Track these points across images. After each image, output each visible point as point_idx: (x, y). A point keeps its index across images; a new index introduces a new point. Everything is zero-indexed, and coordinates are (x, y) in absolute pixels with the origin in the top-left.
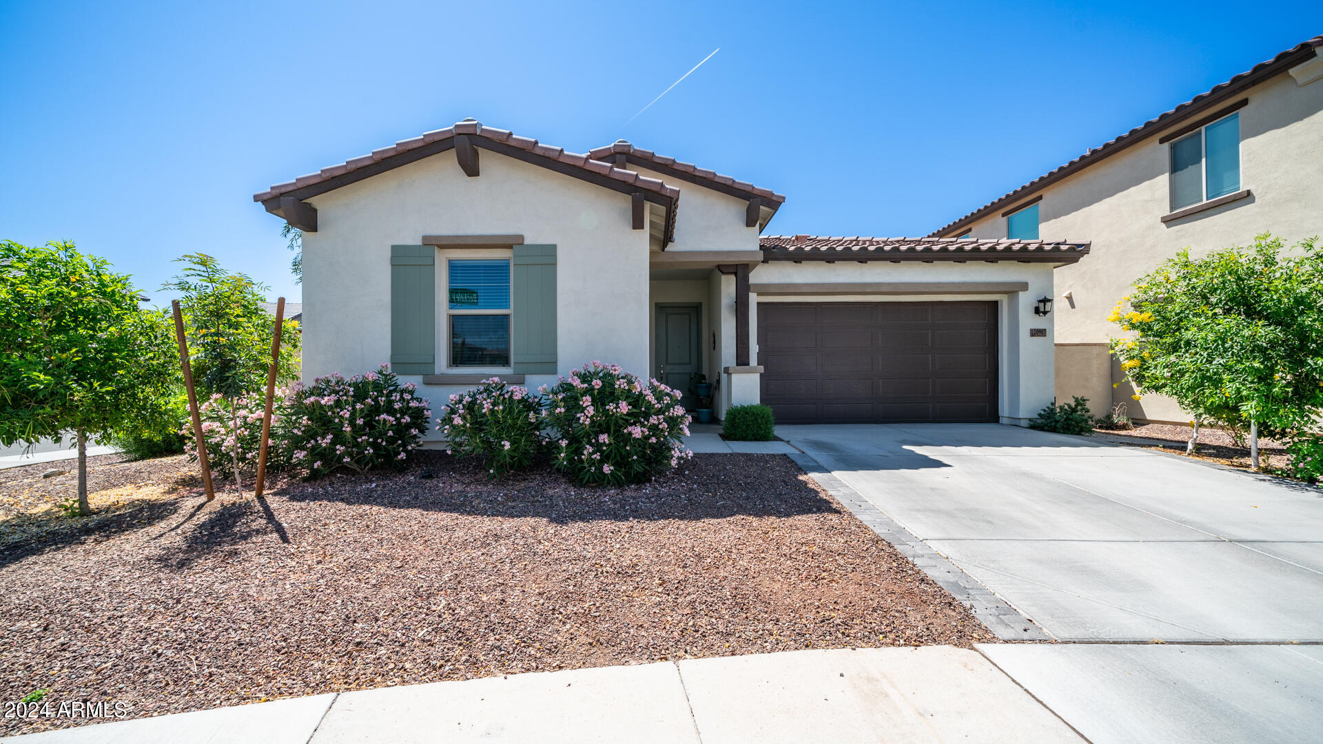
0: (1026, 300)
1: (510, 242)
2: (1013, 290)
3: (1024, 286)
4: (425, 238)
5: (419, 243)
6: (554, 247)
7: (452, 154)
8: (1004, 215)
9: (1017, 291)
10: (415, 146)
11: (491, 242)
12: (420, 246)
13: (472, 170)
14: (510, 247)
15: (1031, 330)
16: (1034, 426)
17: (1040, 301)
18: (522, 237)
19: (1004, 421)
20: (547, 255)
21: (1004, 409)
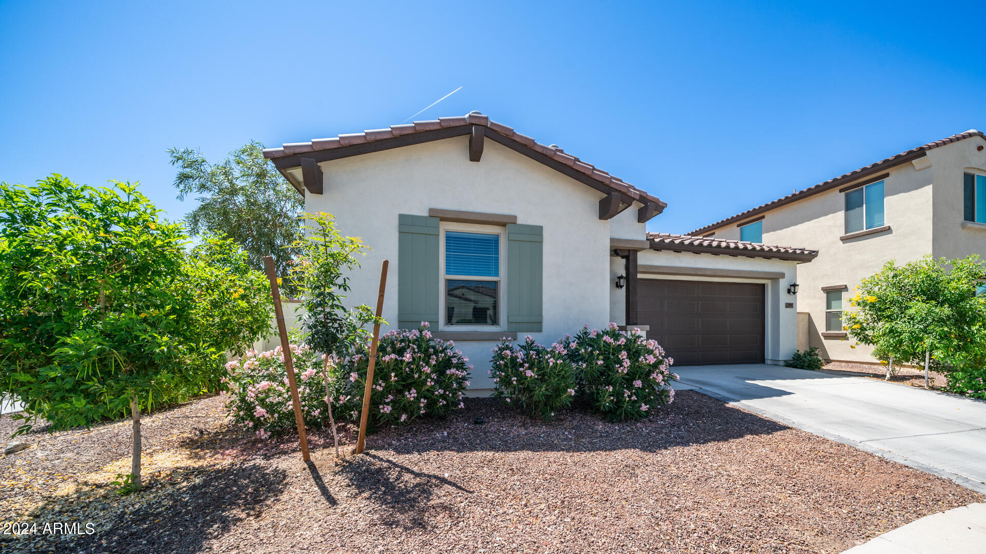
0: (783, 284)
1: (506, 220)
2: (776, 278)
3: (782, 275)
4: (431, 210)
5: (425, 213)
6: (541, 228)
7: (465, 140)
8: (738, 226)
9: (779, 279)
10: (432, 128)
11: (491, 219)
12: (426, 217)
13: (475, 156)
14: (503, 225)
15: (786, 304)
16: (788, 364)
17: (791, 286)
18: (515, 217)
19: (769, 362)
20: (536, 233)
21: (769, 355)
